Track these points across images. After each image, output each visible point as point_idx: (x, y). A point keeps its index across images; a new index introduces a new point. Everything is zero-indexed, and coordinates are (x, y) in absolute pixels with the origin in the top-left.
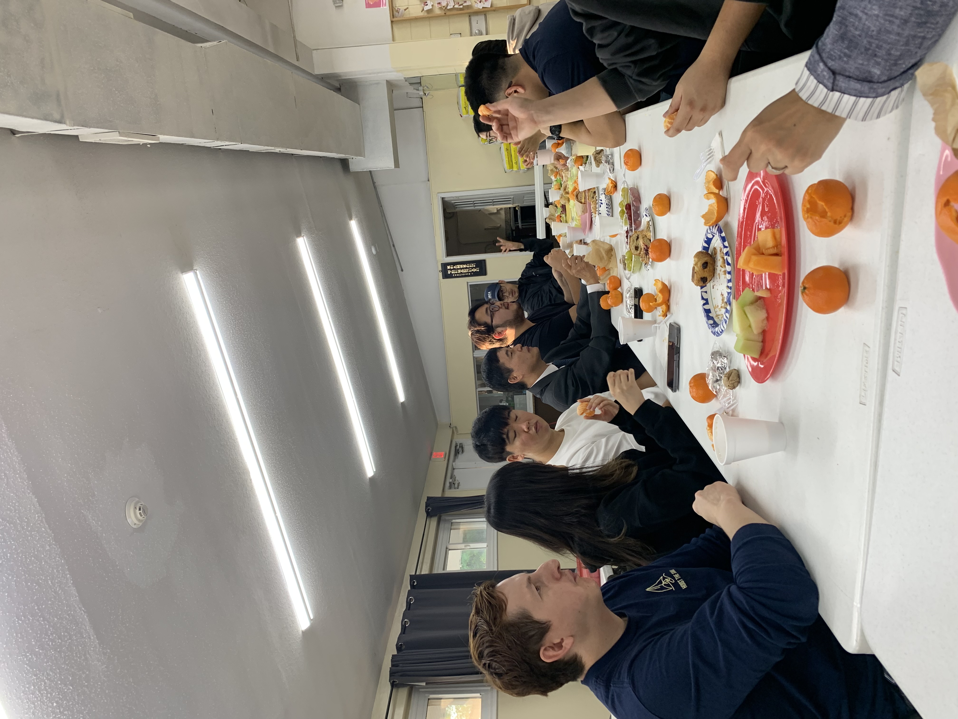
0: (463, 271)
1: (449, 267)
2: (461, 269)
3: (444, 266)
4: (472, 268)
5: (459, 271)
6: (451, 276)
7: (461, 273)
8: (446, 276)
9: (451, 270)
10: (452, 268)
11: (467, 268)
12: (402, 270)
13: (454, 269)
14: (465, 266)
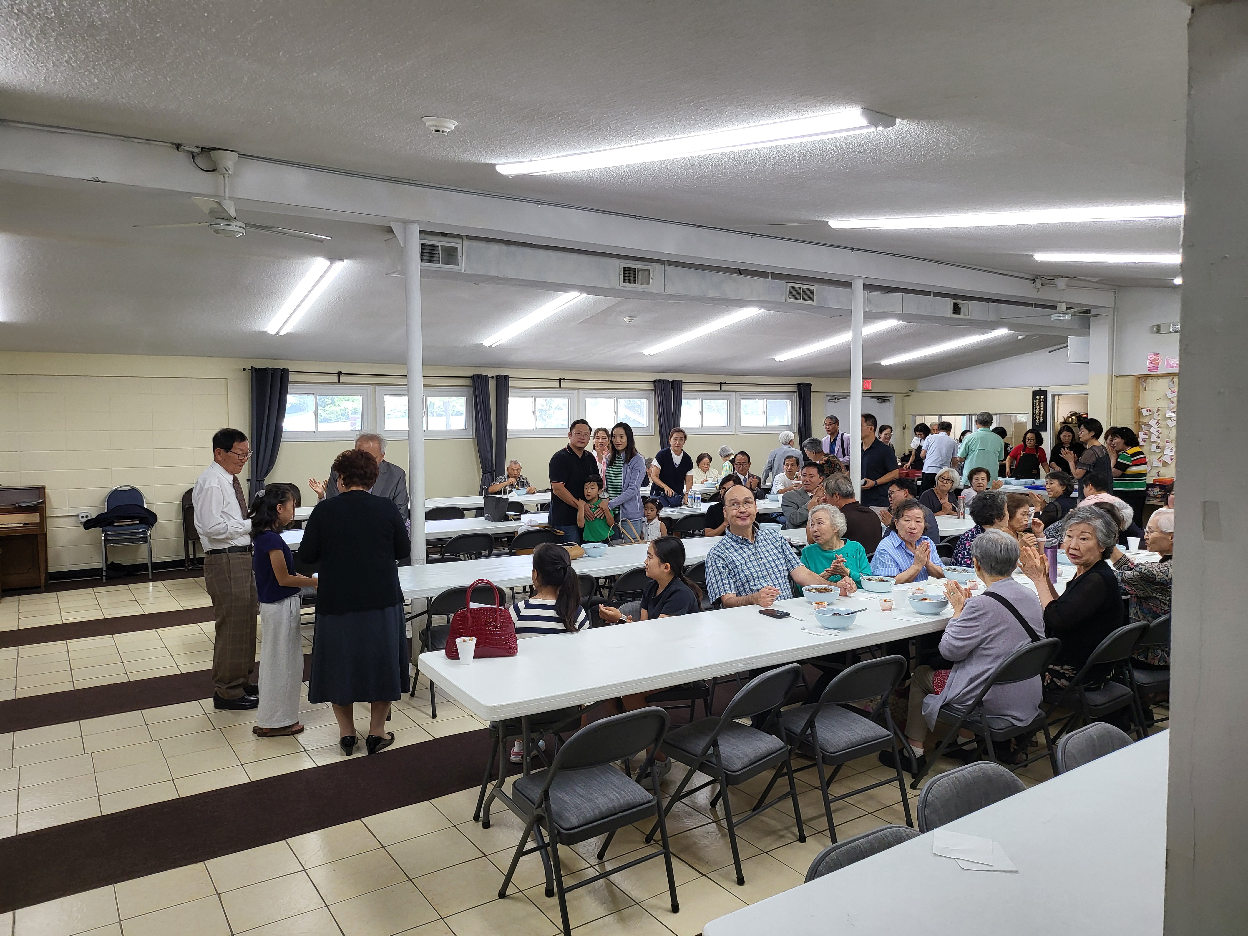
0: (1038, 410)
1: (1042, 397)
2: (1040, 409)
3: (1045, 393)
4: (1039, 419)
5: (1038, 407)
6: (1034, 398)
7: (1036, 408)
8: (1035, 394)
9: (1040, 399)
10: (1041, 400)
11: (1040, 413)
12: (1051, 352)
13: (1040, 402)
14: (1042, 412)
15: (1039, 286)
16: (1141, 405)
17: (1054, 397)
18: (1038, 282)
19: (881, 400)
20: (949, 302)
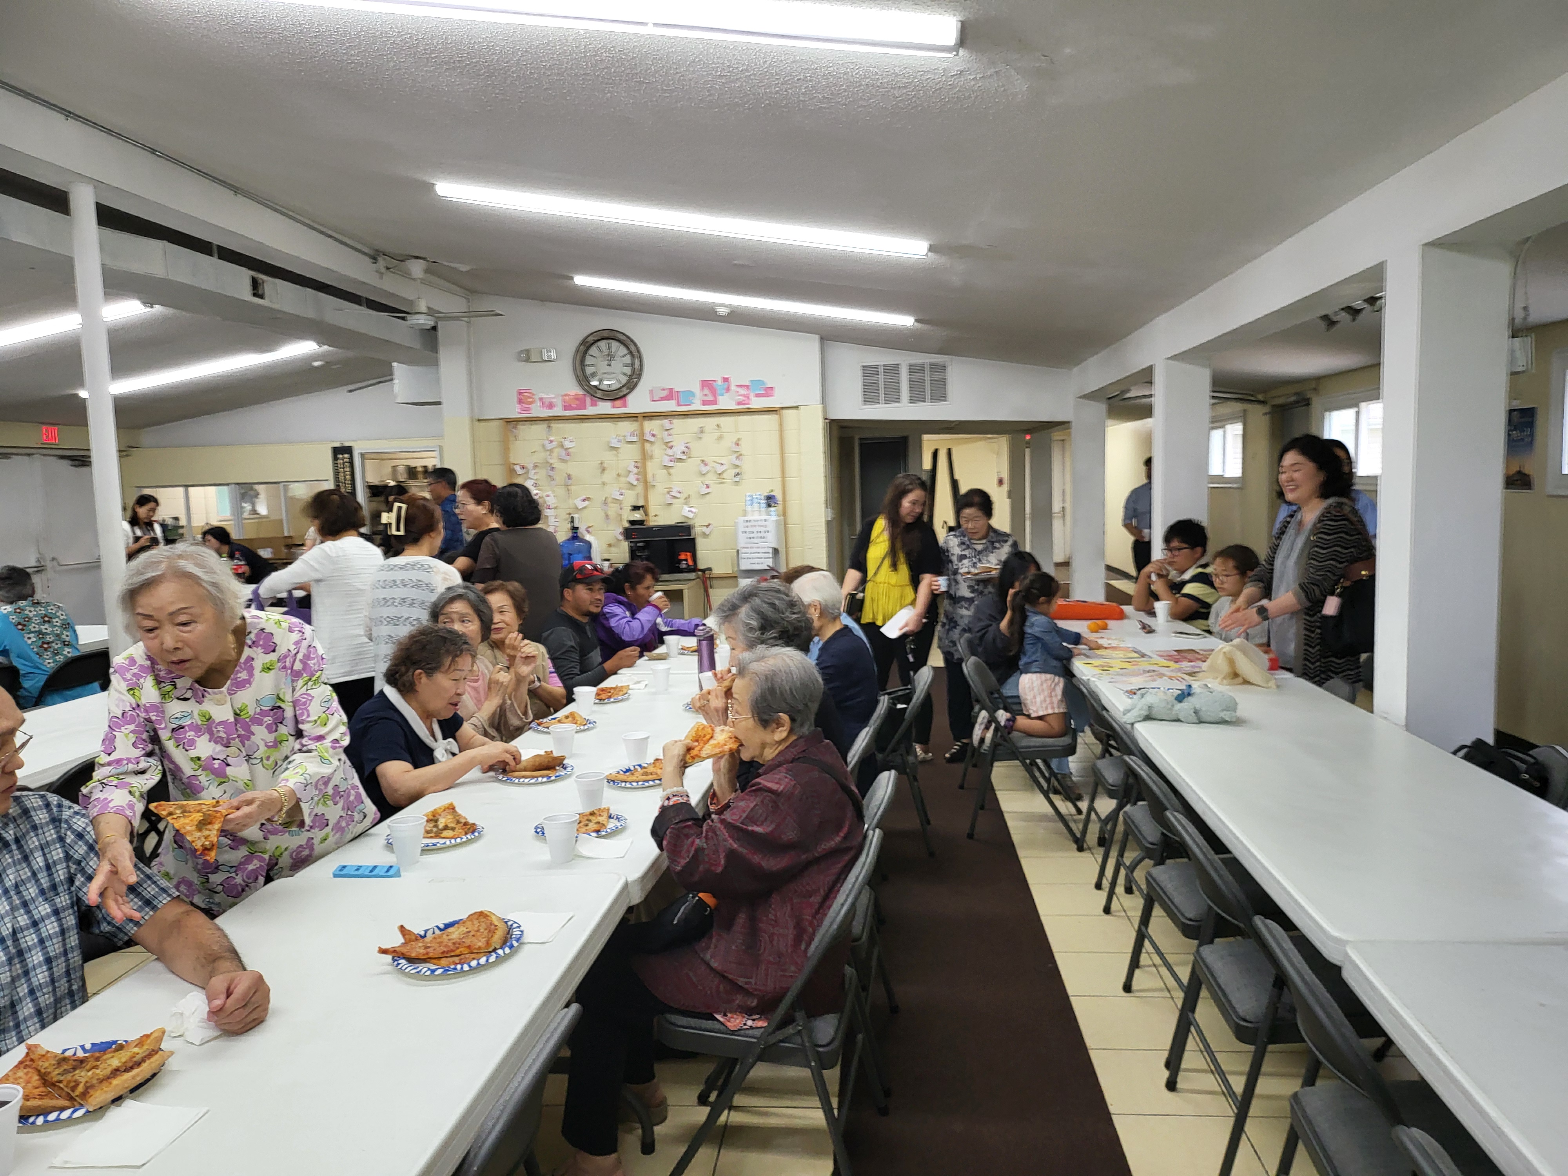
0: (343, 474)
1: (346, 456)
2: (345, 472)
3: (348, 450)
5: (341, 469)
6: (335, 458)
7: (340, 472)
8: (338, 451)
9: (343, 459)
10: (346, 460)
11: (346, 479)
12: (350, 391)
13: (344, 463)
15: (383, 270)
16: (512, 460)
17: (362, 455)
18: (382, 262)
19: (77, 463)
20: (245, 275)
